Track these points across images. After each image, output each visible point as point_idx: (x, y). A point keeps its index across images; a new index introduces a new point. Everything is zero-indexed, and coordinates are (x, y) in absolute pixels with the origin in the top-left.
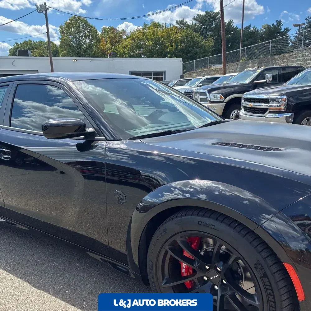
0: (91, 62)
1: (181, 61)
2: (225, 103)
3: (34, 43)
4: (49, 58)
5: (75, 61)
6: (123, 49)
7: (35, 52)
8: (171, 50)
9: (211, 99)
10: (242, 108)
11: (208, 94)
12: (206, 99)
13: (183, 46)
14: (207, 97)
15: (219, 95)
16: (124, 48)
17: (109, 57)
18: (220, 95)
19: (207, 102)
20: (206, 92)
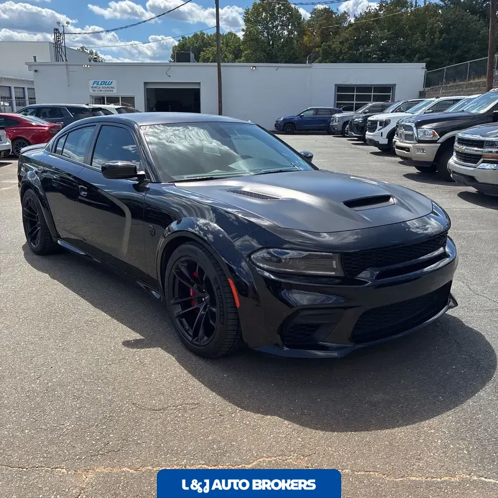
0: (277, 69)
1: (423, 68)
2: (440, 144)
3: (208, 36)
4: (216, 64)
5: (254, 68)
6: (341, 46)
7: (208, 50)
8: (422, 46)
9: (419, 136)
10: (455, 154)
11: (415, 129)
12: (412, 135)
13: (444, 39)
14: (413, 134)
15: (431, 132)
16: (341, 43)
17: (308, 63)
18: (434, 131)
19: (413, 141)
20: (413, 126)
